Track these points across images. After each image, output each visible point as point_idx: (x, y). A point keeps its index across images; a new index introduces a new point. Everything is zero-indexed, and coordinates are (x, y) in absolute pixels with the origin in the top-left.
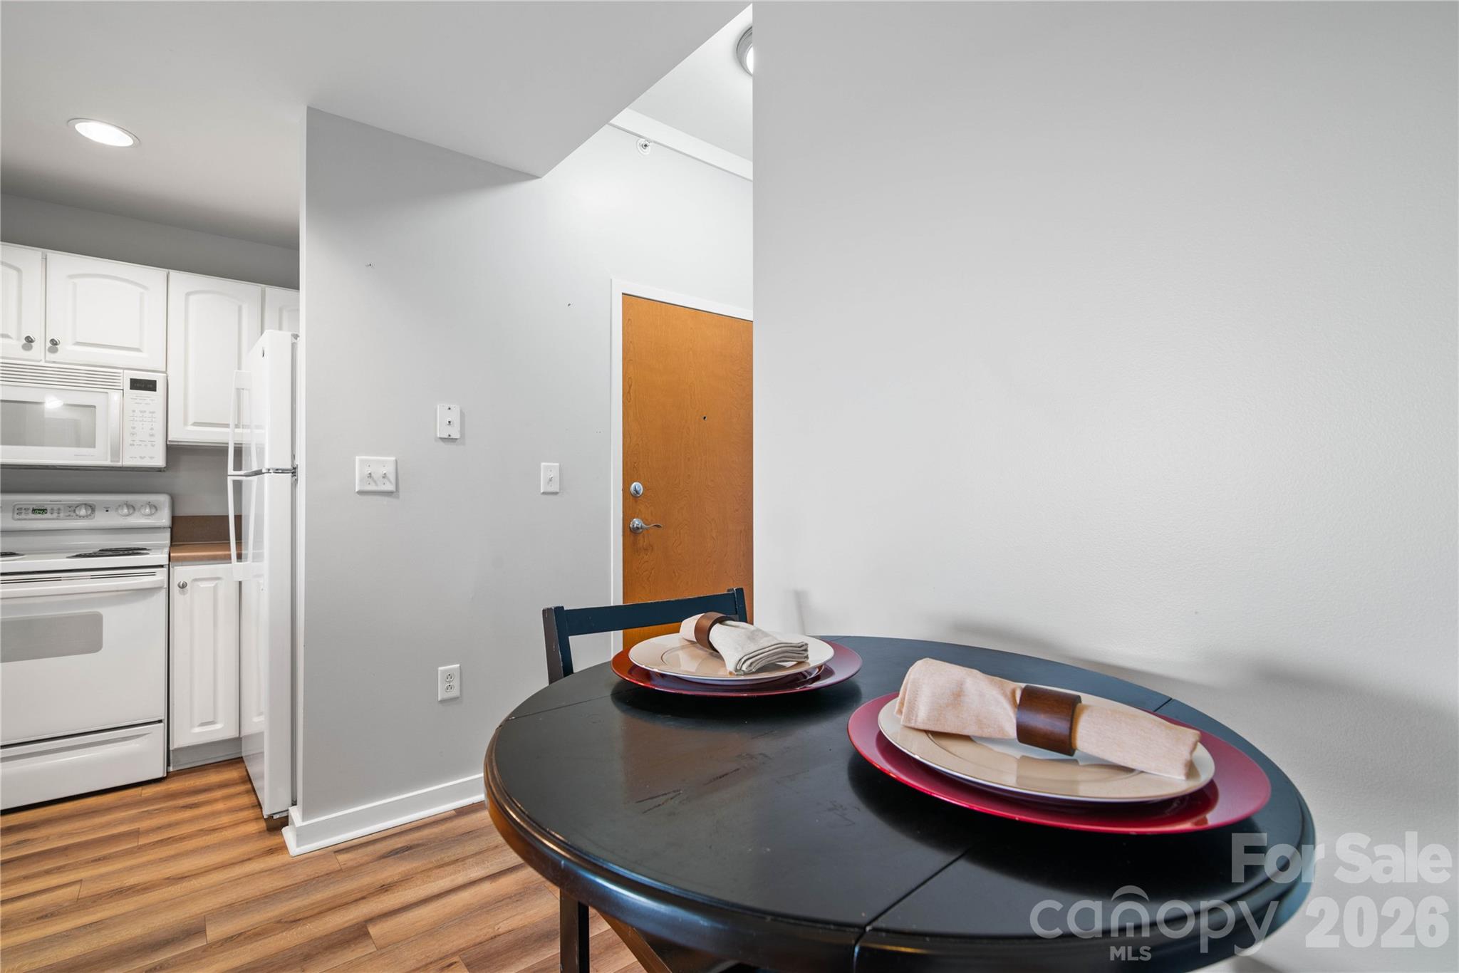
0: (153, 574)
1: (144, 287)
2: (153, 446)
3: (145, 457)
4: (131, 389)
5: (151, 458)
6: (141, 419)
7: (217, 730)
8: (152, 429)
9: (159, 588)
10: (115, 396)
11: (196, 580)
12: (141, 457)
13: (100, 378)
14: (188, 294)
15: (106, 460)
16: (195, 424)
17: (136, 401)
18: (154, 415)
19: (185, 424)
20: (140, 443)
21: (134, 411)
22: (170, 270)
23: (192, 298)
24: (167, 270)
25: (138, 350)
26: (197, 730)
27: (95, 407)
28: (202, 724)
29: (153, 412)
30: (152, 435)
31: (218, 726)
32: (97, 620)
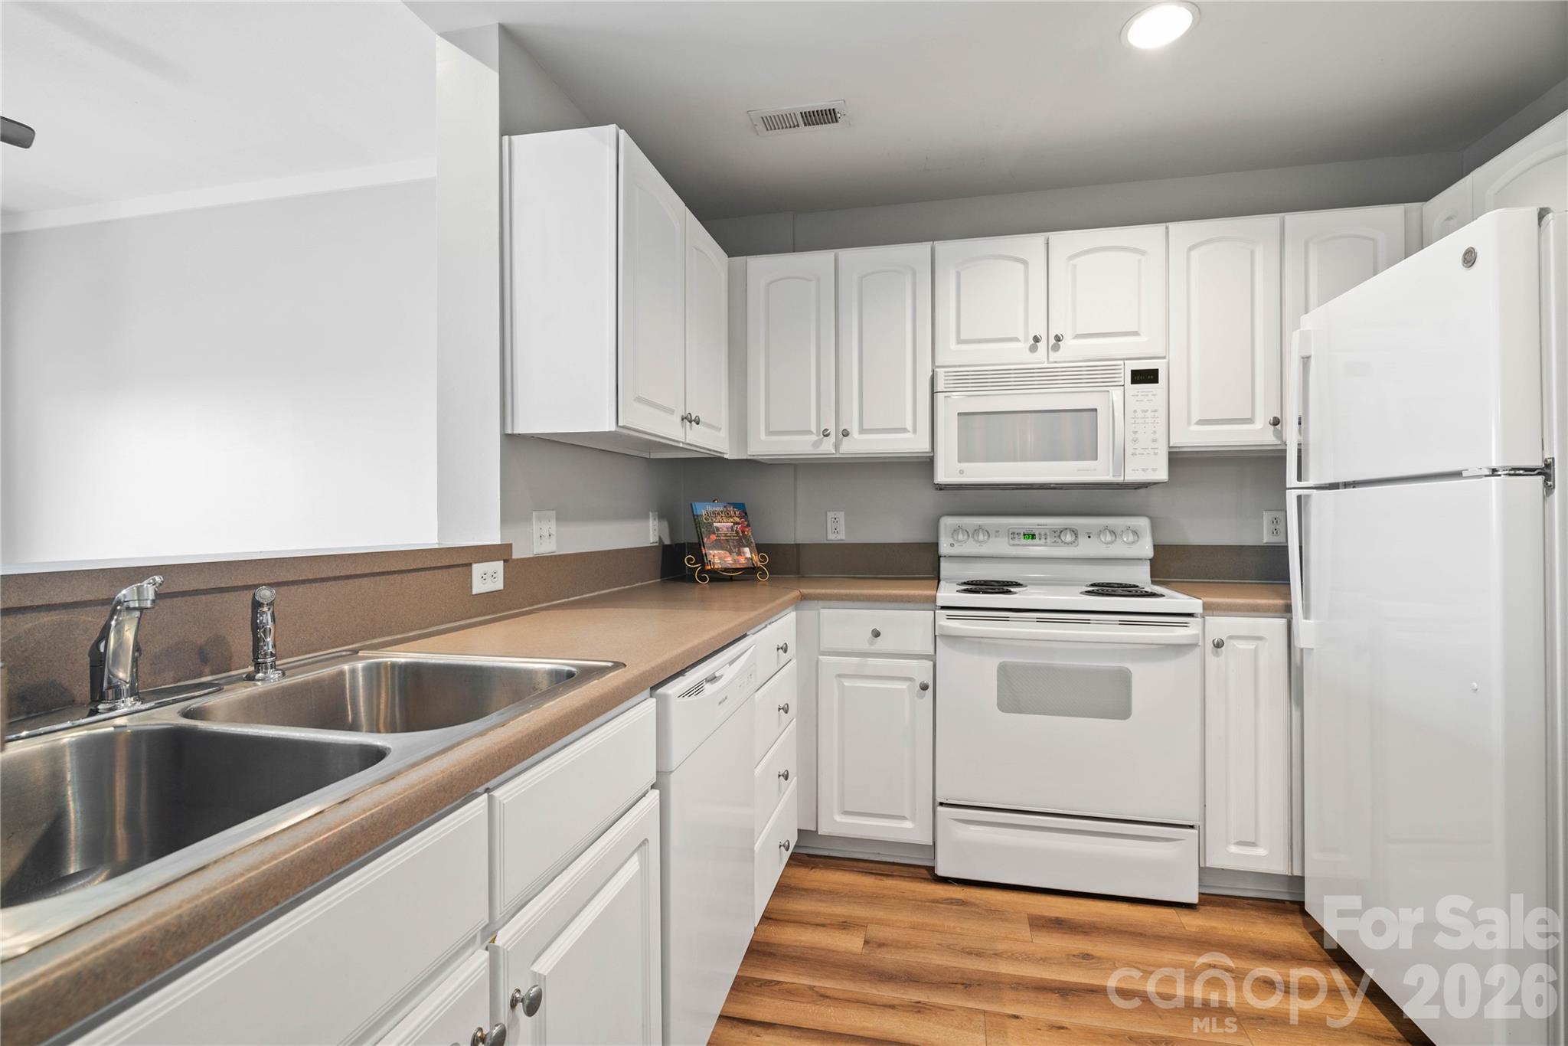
0: (1185, 625)
1: (1142, 252)
2: (1156, 454)
3: (1147, 469)
4: (1132, 383)
5: (1154, 470)
6: (1143, 421)
7: (1259, 858)
8: (1155, 432)
9: (1195, 645)
10: (1116, 394)
11: (1231, 637)
12: (1144, 470)
13: (1096, 374)
14: (1190, 249)
15: (1108, 475)
16: (1202, 422)
17: (1137, 398)
18: (1156, 414)
19: (1189, 423)
20: (1142, 451)
21: (1135, 411)
22: (1168, 224)
23: (1193, 253)
24: (1164, 224)
25: (1136, 333)
26: (1233, 849)
27: (1096, 410)
28: (1240, 843)
29: (1156, 411)
30: (1154, 440)
31: (1261, 852)
32: (1124, 678)
